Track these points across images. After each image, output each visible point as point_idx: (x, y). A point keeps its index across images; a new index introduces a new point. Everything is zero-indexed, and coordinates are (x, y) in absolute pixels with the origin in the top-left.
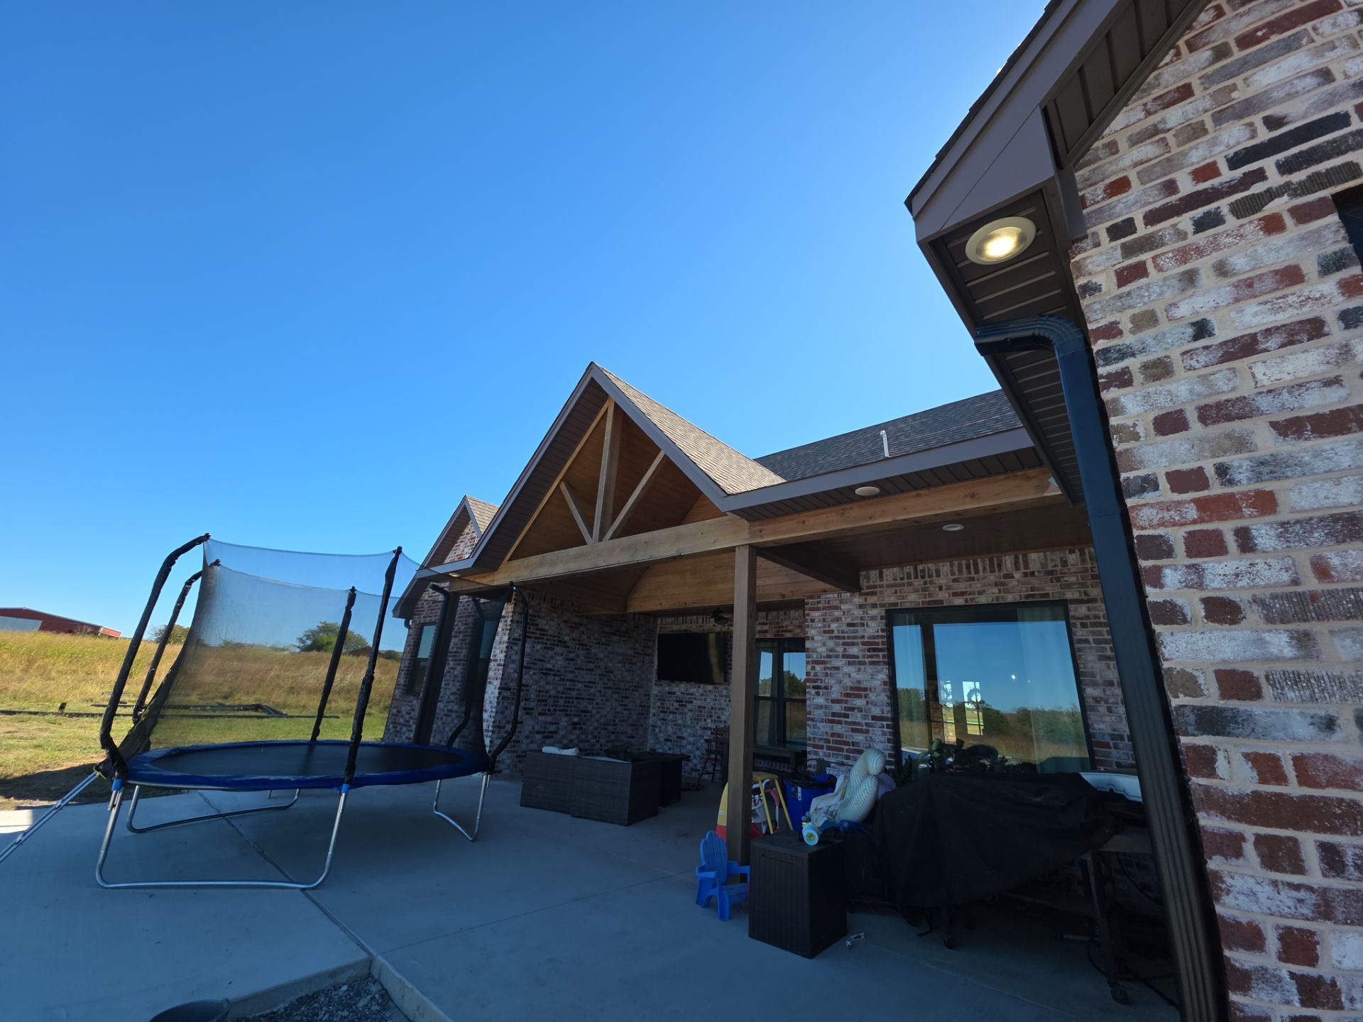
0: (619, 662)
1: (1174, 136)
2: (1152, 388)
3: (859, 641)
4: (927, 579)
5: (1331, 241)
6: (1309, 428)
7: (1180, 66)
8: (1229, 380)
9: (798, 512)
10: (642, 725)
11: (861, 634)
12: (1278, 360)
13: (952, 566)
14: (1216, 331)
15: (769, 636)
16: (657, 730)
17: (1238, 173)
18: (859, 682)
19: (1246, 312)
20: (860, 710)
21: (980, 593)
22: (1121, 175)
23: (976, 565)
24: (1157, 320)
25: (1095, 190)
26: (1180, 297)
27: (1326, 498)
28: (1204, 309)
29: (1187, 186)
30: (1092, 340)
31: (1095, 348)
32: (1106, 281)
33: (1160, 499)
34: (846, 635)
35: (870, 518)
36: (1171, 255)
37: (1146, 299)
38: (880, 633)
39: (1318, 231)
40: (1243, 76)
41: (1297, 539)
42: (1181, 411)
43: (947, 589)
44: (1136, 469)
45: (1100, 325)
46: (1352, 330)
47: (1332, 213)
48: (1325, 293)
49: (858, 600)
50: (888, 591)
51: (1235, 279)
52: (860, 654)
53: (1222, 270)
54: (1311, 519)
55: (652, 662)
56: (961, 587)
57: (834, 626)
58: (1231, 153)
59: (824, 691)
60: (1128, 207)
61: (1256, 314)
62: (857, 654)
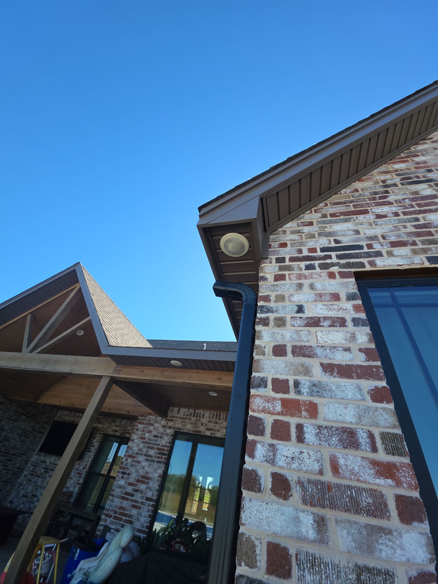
0: (18, 434)
1: (305, 235)
2: (276, 330)
3: (156, 447)
4: (198, 418)
5: (351, 288)
6: (336, 371)
7: (311, 215)
8: (307, 336)
9: (142, 365)
10: (12, 482)
11: (158, 443)
12: (327, 332)
13: (210, 413)
14: (305, 312)
15: (117, 434)
16: (21, 488)
17: (323, 254)
18: (147, 473)
19: (318, 307)
20: (141, 492)
21: (218, 431)
22: (285, 242)
23: (220, 416)
24: (285, 300)
25: (275, 244)
26: (295, 293)
27: (340, 415)
28: (303, 301)
29: (305, 253)
30: (258, 300)
31: (259, 304)
32: (270, 277)
33: (266, 394)
34: (151, 442)
35: (174, 378)
36: (295, 275)
37: (283, 290)
38: (168, 444)
39: (347, 283)
40: (330, 225)
41: (325, 439)
42: (285, 345)
43: (205, 426)
44: (259, 372)
45: (263, 295)
46: (356, 327)
47: (353, 277)
48: (348, 308)
49: (164, 422)
50: (179, 421)
51: (316, 292)
52: (154, 455)
53: (312, 286)
54: (332, 427)
55: (42, 438)
56: (211, 426)
57: (147, 435)
58: (322, 247)
59: (127, 476)
60: (285, 253)
61: (321, 309)
62: (152, 455)
